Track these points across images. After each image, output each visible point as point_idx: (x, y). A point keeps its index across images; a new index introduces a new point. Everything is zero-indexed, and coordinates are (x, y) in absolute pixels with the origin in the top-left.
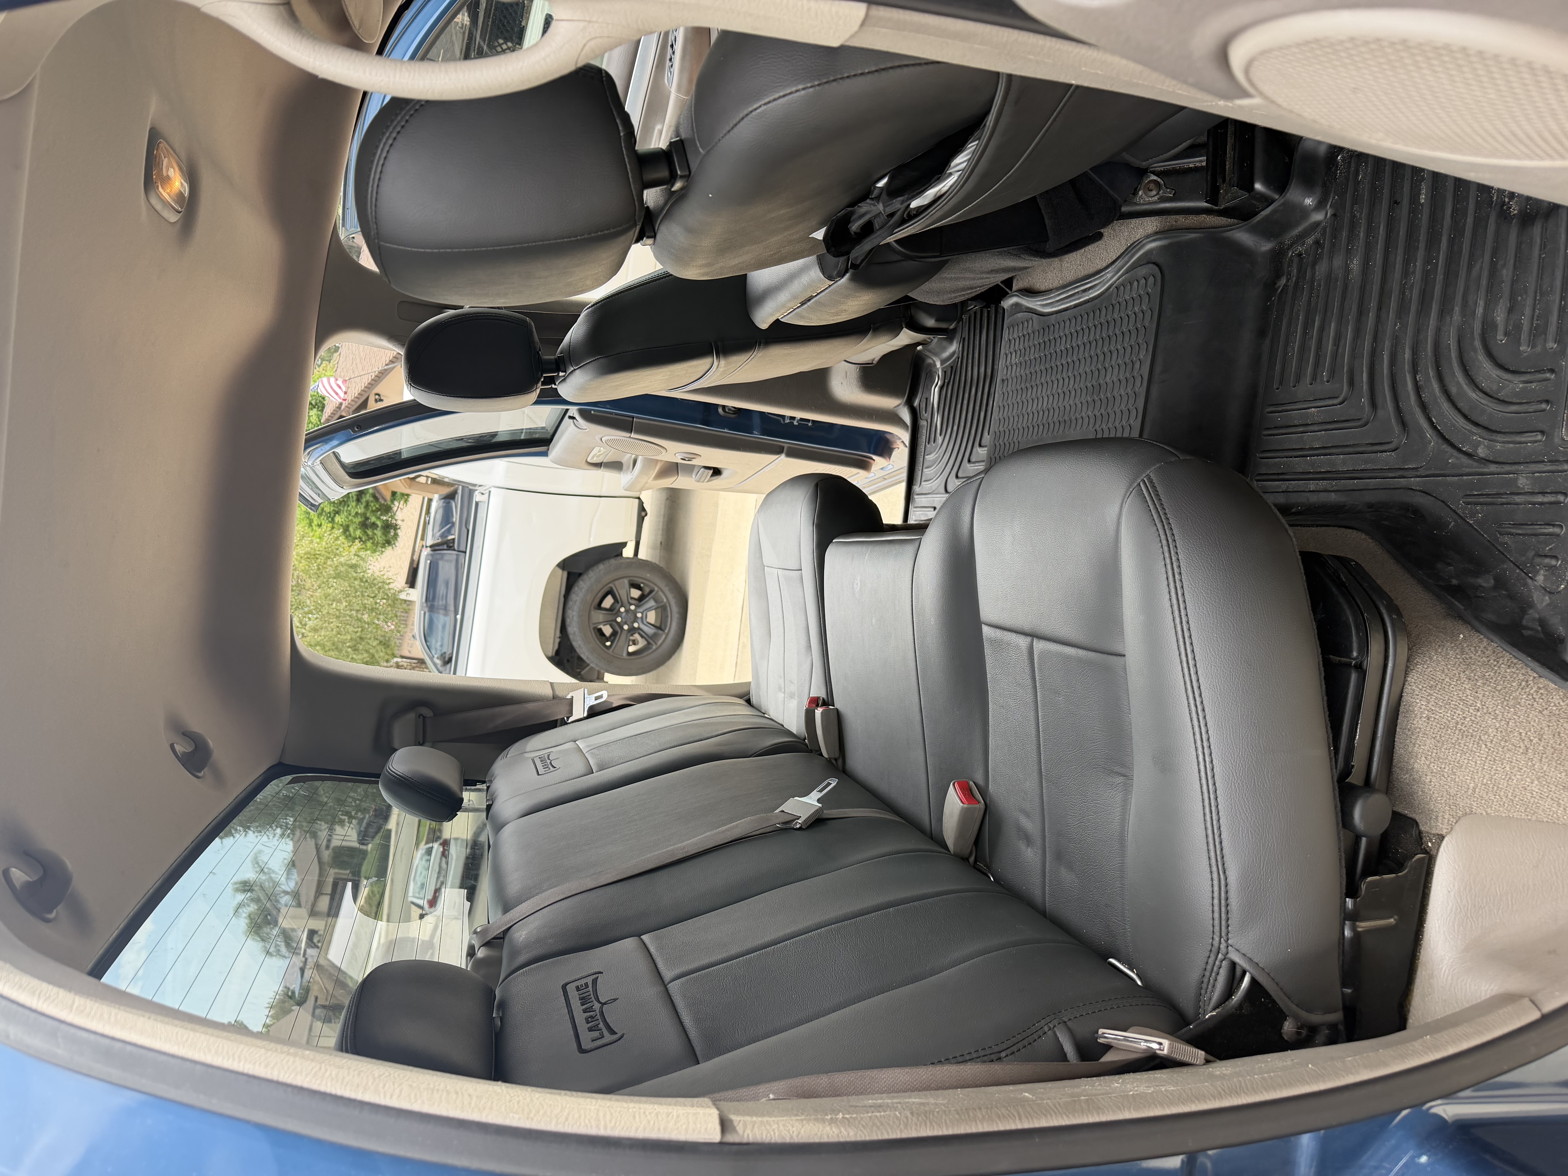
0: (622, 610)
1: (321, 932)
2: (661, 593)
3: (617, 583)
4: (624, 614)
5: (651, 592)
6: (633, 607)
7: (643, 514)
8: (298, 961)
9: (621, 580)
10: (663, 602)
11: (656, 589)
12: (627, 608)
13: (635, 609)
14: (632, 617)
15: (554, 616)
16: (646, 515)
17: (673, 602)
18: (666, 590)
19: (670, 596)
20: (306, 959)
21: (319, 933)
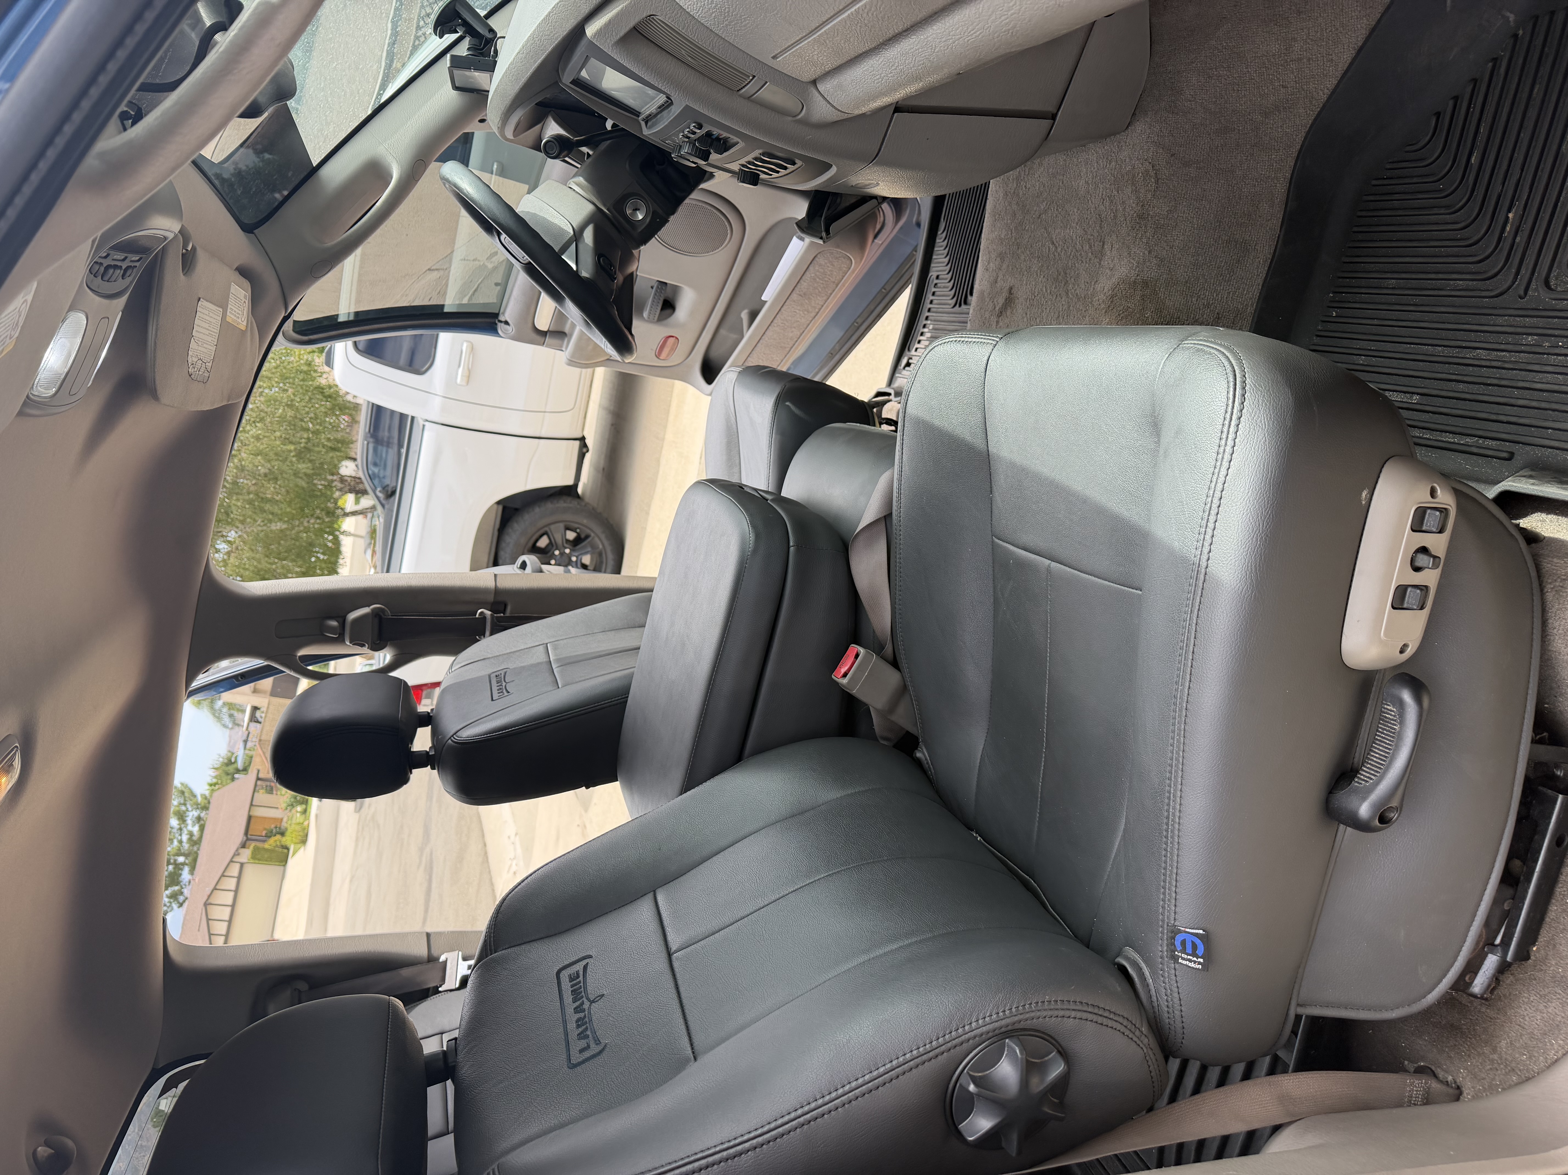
0: (557, 553)
1: (264, 709)
2: (597, 540)
3: (552, 527)
4: (558, 557)
5: (587, 537)
6: (567, 551)
7: (585, 450)
8: (241, 733)
9: (557, 525)
10: (598, 548)
11: (592, 535)
12: (562, 551)
13: (570, 553)
14: (567, 561)
15: (487, 550)
16: (588, 451)
17: (609, 549)
18: (603, 537)
19: (606, 543)
20: (249, 733)
21: (262, 709)
